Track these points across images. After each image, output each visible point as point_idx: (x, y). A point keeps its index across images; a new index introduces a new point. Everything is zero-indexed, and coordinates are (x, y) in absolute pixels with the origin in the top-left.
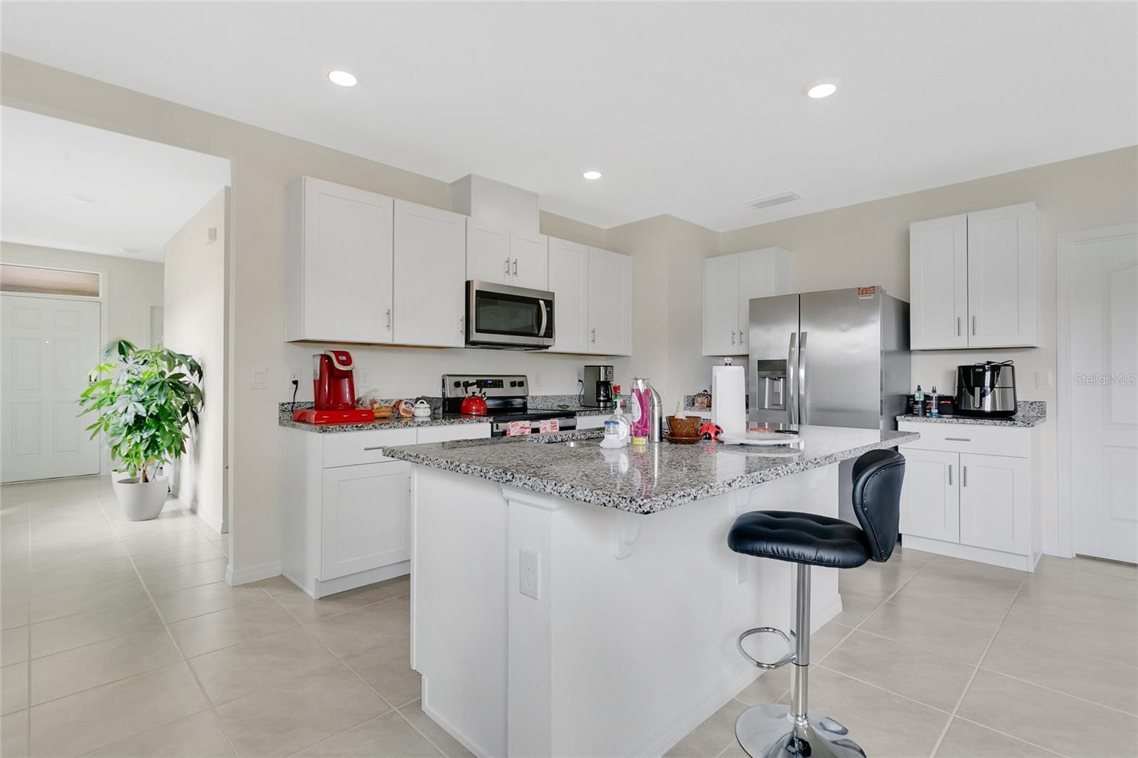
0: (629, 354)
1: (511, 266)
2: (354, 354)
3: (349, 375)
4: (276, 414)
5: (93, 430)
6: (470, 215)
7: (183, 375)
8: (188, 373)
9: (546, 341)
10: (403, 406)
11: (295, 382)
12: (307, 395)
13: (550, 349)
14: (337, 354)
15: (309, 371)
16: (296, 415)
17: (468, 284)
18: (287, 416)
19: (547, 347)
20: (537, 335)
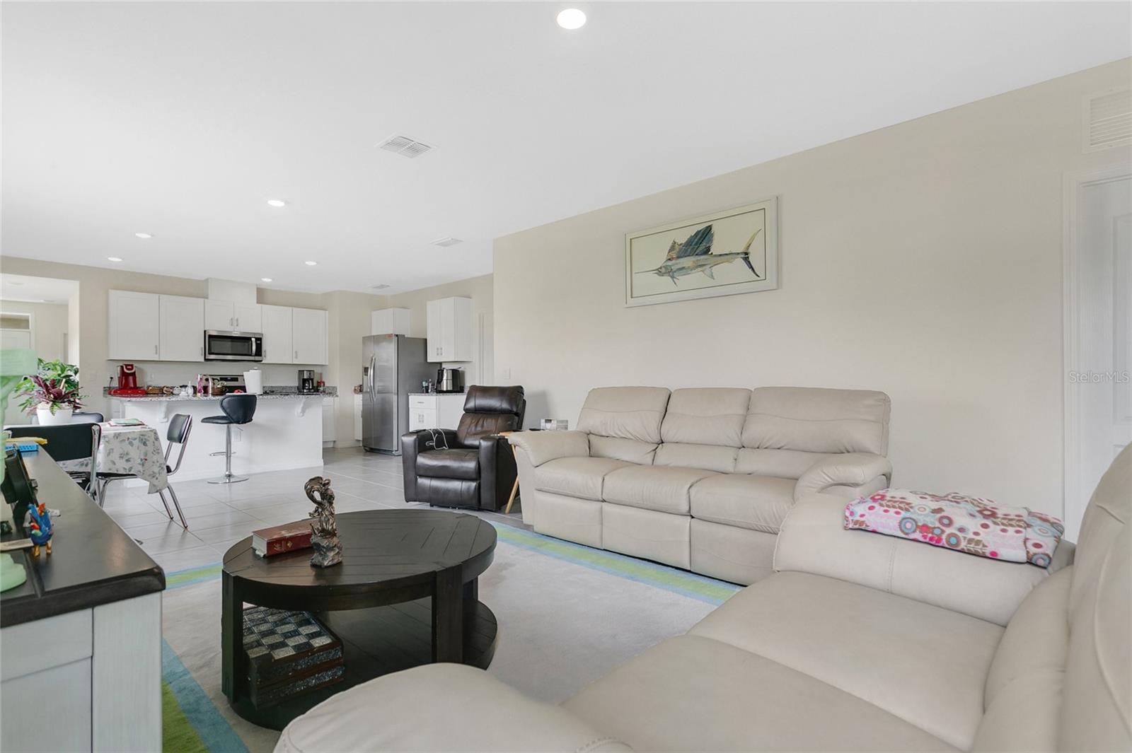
0: (327, 364)
1: (236, 322)
2: (135, 365)
3: (134, 374)
4: (102, 392)
5: (23, 407)
6: (207, 298)
7: (71, 376)
8: (74, 375)
9: (257, 358)
10: (165, 389)
11: (112, 378)
12: (116, 384)
13: (263, 362)
14: (126, 365)
15: (116, 373)
16: (110, 391)
17: (205, 331)
18: (107, 392)
19: (261, 361)
20: (251, 355)
